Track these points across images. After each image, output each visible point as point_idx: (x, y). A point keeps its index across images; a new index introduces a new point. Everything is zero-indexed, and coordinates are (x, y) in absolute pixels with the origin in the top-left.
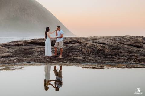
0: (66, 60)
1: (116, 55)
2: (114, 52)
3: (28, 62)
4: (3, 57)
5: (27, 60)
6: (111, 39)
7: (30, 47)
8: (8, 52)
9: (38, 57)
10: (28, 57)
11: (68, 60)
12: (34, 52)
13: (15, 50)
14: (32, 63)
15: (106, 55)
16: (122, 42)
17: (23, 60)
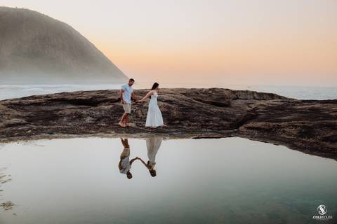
0: (111, 129)
1: (185, 119)
2: (183, 114)
3: (50, 134)
4: (10, 125)
5: (48, 130)
6: (184, 94)
7: (56, 108)
8: (18, 117)
9: (67, 125)
10: (51, 125)
11: (113, 129)
12: (62, 116)
13: (30, 113)
14: (56, 135)
15: (172, 120)
16: (200, 98)
17: (42, 129)
